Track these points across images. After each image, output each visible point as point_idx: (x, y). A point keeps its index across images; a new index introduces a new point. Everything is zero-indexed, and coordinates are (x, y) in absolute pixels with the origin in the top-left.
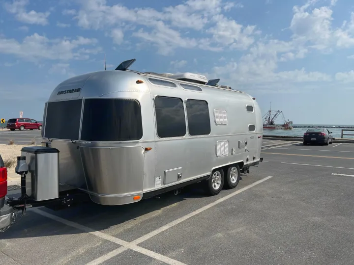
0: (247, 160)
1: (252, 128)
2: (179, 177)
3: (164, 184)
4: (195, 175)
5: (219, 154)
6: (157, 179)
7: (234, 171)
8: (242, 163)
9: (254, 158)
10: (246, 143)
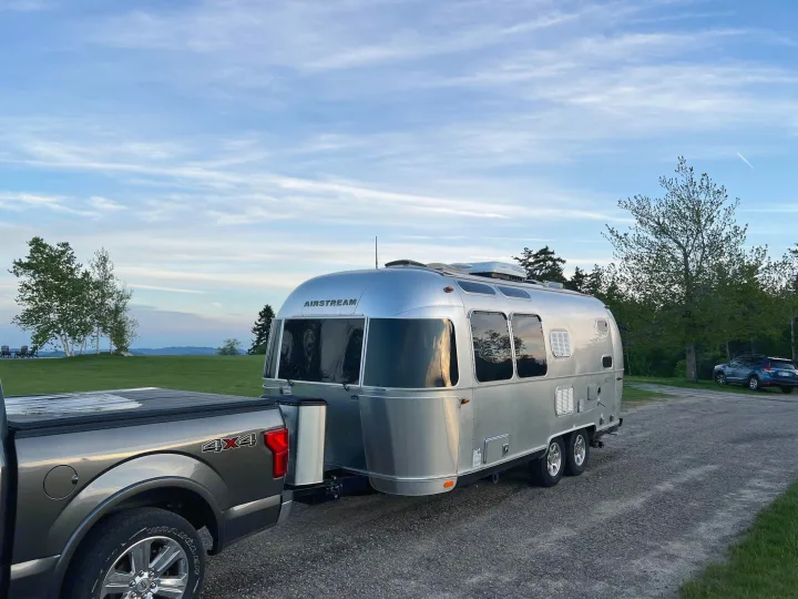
0: (601, 422)
1: (607, 362)
2: (505, 452)
3: (484, 462)
4: (526, 449)
5: (559, 411)
6: (476, 452)
7: (579, 441)
8: (593, 427)
9: (611, 419)
10: (599, 391)
